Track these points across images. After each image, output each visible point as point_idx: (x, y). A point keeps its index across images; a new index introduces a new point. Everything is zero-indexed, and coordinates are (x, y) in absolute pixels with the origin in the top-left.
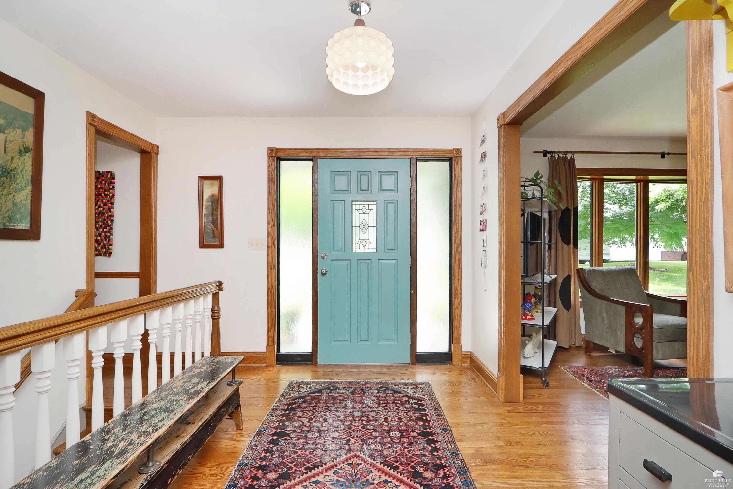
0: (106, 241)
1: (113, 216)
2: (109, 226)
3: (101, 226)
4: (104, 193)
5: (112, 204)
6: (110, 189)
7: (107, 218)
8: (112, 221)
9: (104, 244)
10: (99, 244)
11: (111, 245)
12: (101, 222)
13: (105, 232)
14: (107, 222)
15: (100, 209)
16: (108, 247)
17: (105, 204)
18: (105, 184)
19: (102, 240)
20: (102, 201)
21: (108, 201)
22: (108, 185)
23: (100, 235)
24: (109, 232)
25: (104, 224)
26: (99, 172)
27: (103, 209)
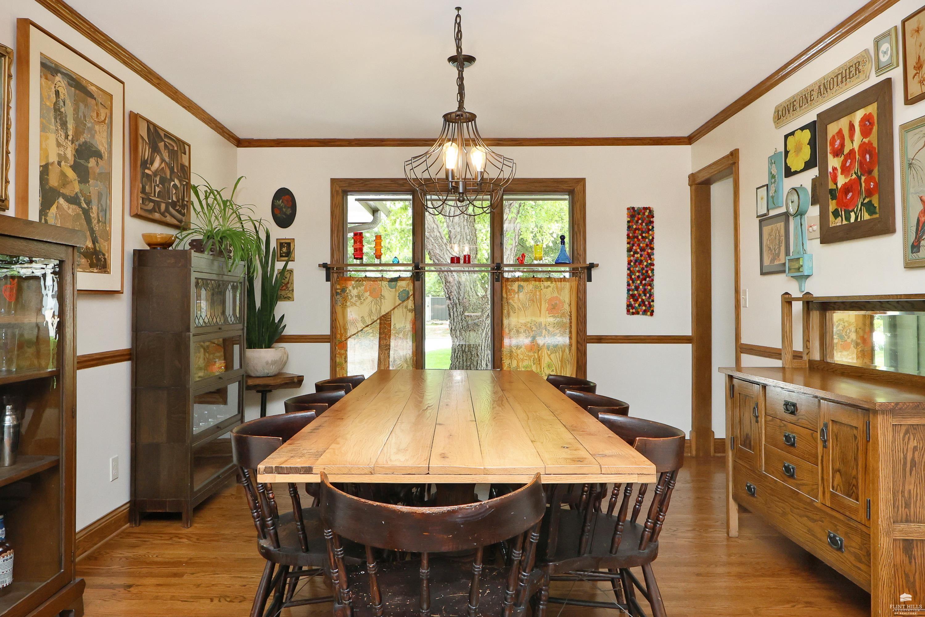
0: (645, 296)
1: (653, 265)
2: (650, 277)
3: (638, 277)
4: (641, 235)
5: (652, 249)
6: (649, 230)
7: (646, 266)
8: (652, 270)
9: (643, 300)
10: (636, 300)
11: (653, 301)
12: (639, 271)
13: (644, 285)
14: (647, 272)
15: (636, 255)
16: (649, 303)
17: (642, 250)
18: (641, 224)
19: (640, 295)
20: (639, 245)
21: (647, 245)
22: (647, 225)
23: (637, 288)
24: (650, 285)
25: (643, 274)
26: (633, 208)
27: (641, 256)
